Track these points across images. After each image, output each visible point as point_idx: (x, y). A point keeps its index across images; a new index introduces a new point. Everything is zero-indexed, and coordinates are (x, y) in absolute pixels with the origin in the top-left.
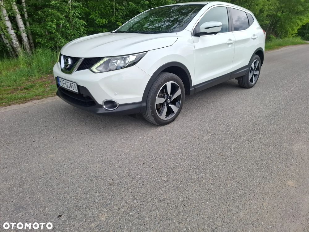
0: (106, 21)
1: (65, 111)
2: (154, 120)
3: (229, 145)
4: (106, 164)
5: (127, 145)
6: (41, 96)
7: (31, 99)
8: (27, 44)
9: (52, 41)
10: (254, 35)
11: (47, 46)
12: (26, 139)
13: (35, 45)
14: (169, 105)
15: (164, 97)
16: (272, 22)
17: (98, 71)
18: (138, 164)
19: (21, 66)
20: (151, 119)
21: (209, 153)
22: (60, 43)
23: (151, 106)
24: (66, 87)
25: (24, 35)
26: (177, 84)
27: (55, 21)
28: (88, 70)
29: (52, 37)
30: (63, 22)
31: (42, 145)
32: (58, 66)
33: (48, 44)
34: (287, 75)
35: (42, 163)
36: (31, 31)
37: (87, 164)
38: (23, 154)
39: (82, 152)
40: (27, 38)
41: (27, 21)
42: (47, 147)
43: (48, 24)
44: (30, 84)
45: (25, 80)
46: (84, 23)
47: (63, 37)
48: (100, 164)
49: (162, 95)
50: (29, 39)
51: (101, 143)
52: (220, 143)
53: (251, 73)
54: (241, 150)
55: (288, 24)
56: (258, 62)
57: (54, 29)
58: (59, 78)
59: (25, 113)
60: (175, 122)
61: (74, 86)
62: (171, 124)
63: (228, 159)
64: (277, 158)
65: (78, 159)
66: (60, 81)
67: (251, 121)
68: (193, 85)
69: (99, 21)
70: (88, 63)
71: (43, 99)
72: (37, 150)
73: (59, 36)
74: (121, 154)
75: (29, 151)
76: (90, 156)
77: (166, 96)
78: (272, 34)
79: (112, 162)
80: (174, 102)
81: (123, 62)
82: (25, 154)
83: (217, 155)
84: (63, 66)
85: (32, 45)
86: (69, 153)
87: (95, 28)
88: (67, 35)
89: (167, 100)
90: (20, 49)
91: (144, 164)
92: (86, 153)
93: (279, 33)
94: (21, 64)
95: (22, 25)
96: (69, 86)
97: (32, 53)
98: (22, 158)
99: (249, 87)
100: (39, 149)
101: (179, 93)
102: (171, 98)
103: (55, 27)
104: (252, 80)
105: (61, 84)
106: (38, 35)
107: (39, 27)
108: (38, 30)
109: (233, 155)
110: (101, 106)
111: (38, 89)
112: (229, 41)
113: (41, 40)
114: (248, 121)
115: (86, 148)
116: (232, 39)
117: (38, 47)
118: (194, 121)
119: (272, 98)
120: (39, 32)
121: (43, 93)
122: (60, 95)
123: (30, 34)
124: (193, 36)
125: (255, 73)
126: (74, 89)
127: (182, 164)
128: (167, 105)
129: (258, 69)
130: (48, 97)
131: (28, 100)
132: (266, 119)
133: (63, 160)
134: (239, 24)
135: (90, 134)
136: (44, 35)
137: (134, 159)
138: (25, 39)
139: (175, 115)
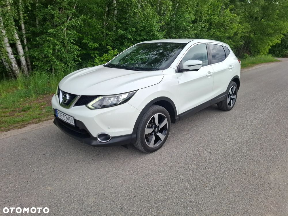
0: (98, 45)
1: (60, 137)
2: (143, 148)
3: (213, 174)
4: (100, 197)
5: (119, 175)
6: (37, 120)
7: (29, 123)
8: (25, 66)
9: (48, 64)
10: (231, 66)
11: (43, 68)
12: (26, 169)
13: (32, 67)
14: (157, 134)
15: (152, 127)
16: (246, 42)
17: (94, 108)
18: (129, 197)
19: (19, 88)
20: (141, 148)
21: (195, 183)
22: (55, 66)
23: (140, 137)
24: (63, 119)
25: (23, 59)
26: (164, 115)
27: (52, 47)
28: (84, 106)
29: (48, 61)
30: (59, 47)
31: (40, 176)
32: (56, 98)
33: (45, 67)
34: (261, 96)
35: (41, 197)
36: (30, 56)
37: (83, 197)
38: (23, 186)
39: (78, 183)
40: (25, 61)
41: (26, 46)
42: (45, 179)
43: (45, 50)
44: (27, 105)
45: (23, 101)
46: (78, 48)
47: (58, 60)
48: (95, 197)
49: (150, 126)
50: (27, 62)
51: (95, 173)
52: (204, 173)
53: (228, 97)
54: (224, 180)
55: (260, 44)
56: (235, 88)
57: (50, 54)
58: (57, 110)
59: (24, 139)
60: (162, 149)
61: (71, 119)
62: (158, 150)
63: (212, 191)
64: (256, 189)
65: (74, 192)
66: (58, 113)
67: (231, 147)
68: (178, 114)
69: (91, 45)
70: (85, 100)
71: (40, 123)
72: (35, 181)
73: (55, 60)
74: (113, 186)
75: (28, 183)
76: (85, 188)
77: (154, 126)
78: (246, 52)
79: (105, 195)
80: (161, 131)
81: (116, 99)
82: (25, 186)
83: (202, 186)
84: (61, 100)
85: (29, 67)
86: (66, 184)
87: (87, 51)
88: (62, 58)
89: (155, 129)
90: (18, 71)
91: (135, 197)
92: (81, 184)
93: (252, 52)
94: (20, 86)
95: (21, 50)
96: (66, 119)
97: (30, 75)
98: (22, 191)
99: (228, 110)
100: (38, 181)
101: (165, 122)
102: (158, 127)
103: (52, 52)
104: (230, 104)
105: (59, 116)
106: (36, 59)
107: (37, 52)
108: (36, 54)
109: (217, 186)
110: (95, 139)
111: (34, 111)
112: (208, 74)
113: (38, 63)
114: (229, 147)
115: (81, 179)
116: (211, 72)
117: (35, 69)
118: (180, 147)
119: (248, 121)
120: (37, 56)
121: (40, 116)
122: (57, 124)
123: (29, 57)
124: (177, 72)
125: (233, 97)
126: (71, 122)
127: (170, 196)
128: (155, 134)
129: (235, 93)
130: (44, 120)
131: (26, 124)
132: (245, 145)
133: (60, 192)
134: (215, 52)
135: (84, 163)
136: (41, 59)
137: (126, 192)
138: (24, 62)
139: (162, 143)
